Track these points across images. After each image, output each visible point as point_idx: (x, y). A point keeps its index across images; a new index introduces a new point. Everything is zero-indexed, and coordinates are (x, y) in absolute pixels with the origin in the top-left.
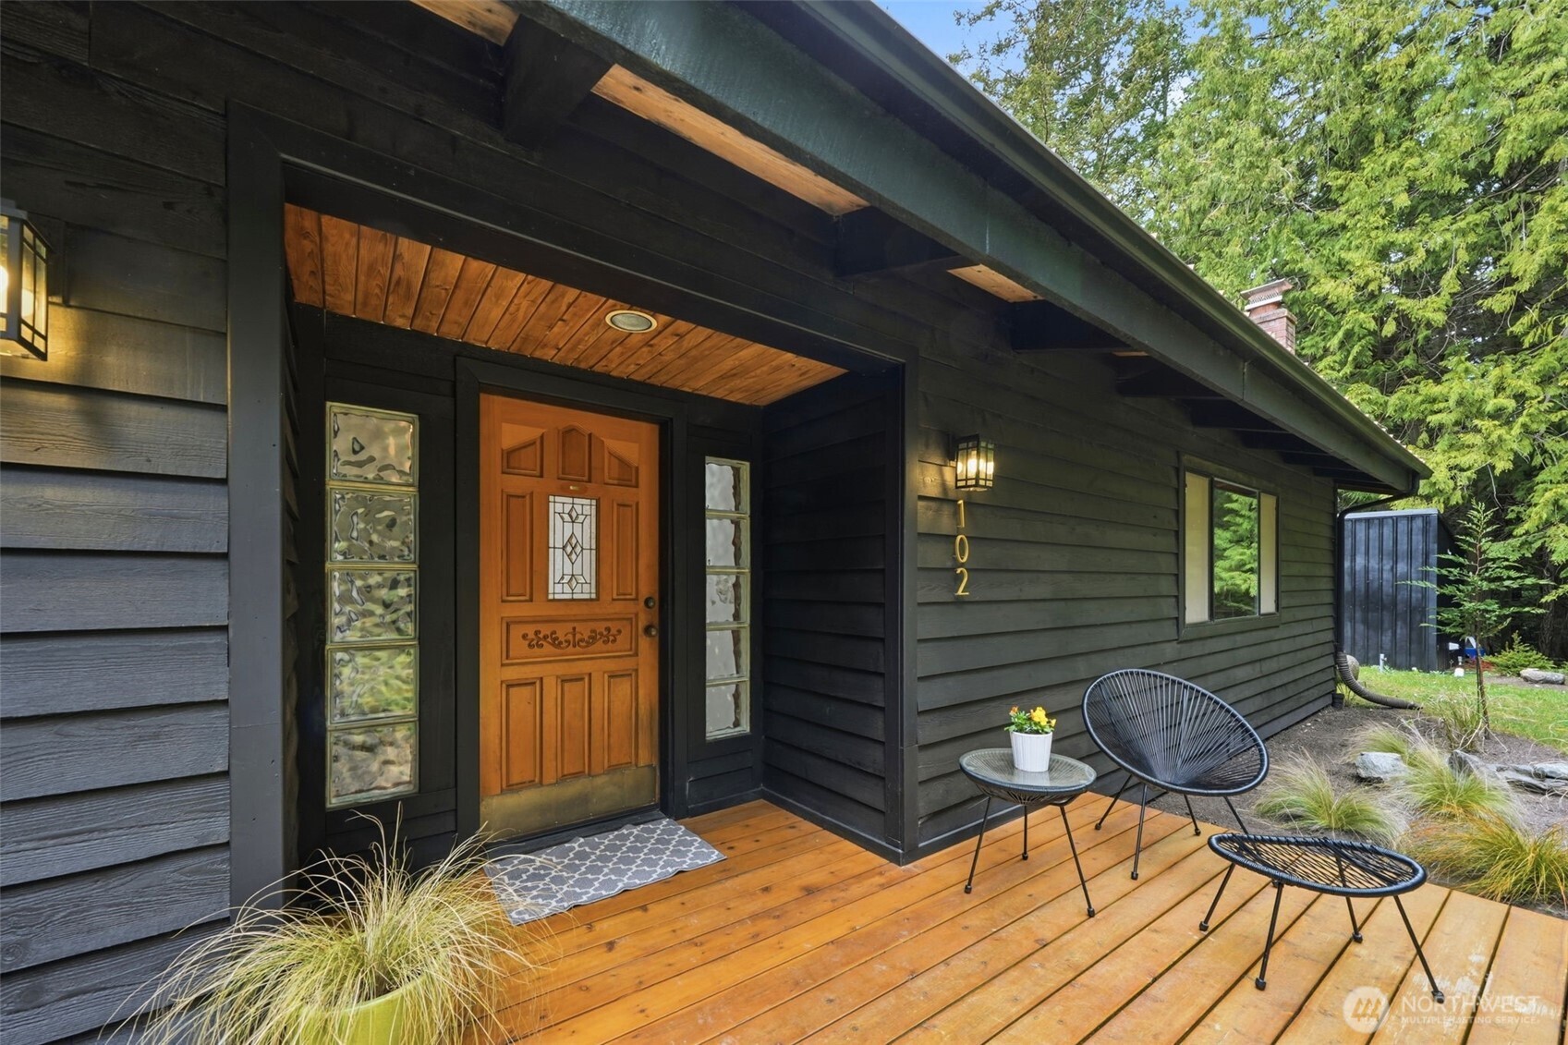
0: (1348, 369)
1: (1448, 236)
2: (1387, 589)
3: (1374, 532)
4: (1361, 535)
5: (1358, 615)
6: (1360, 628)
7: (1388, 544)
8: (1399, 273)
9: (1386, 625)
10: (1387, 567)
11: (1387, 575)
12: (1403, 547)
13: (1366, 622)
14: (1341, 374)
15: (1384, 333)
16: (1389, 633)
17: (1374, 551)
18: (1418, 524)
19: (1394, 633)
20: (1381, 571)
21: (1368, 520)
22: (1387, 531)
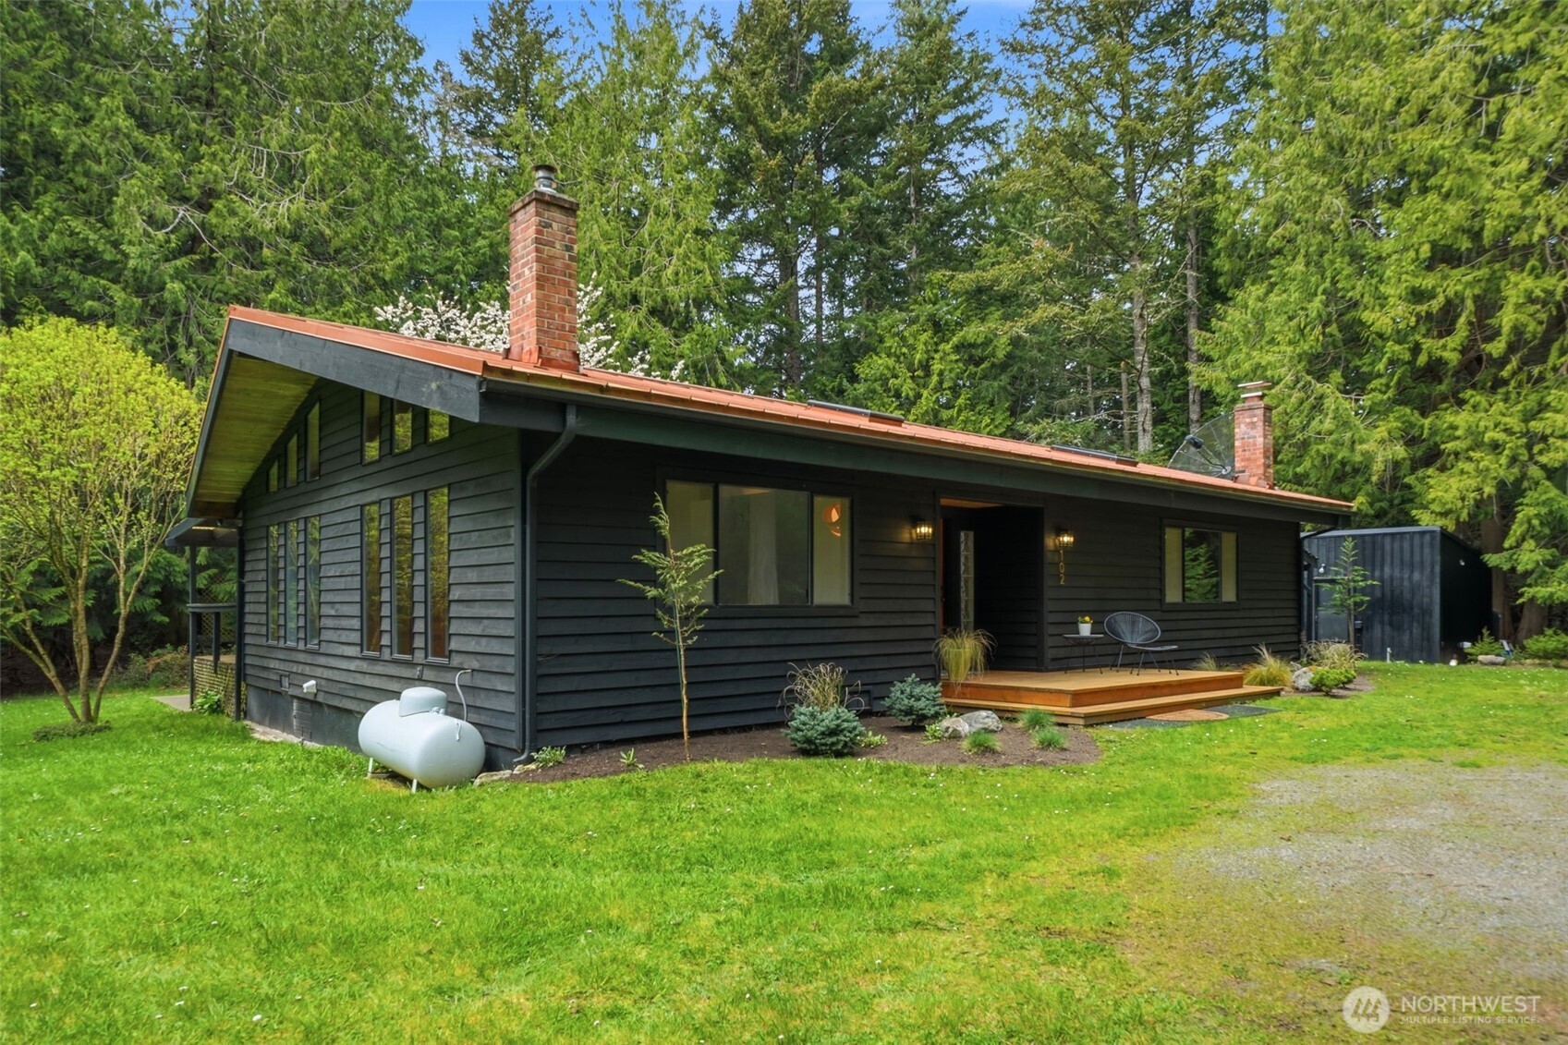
0: (1390, 393)
1: (1459, 287)
2: (1407, 595)
3: (1397, 545)
4: (1388, 547)
5: (1386, 618)
6: (1388, 629)
7: (1407, 556)
8: (1423, 314)
9: (1406, 626)
10: (1406, 576)
11: (1406, 583)
12: (1417, 558)
13: (1391, 624)
14: (1385, 397)
15: (1418, 363)
16: (1408, 633)
17: (1397, 561)
18: (1427, 537)
19: (1411, 633)
20: (1402, 579)
21: (1392, 535)
22: (1406, 545)
